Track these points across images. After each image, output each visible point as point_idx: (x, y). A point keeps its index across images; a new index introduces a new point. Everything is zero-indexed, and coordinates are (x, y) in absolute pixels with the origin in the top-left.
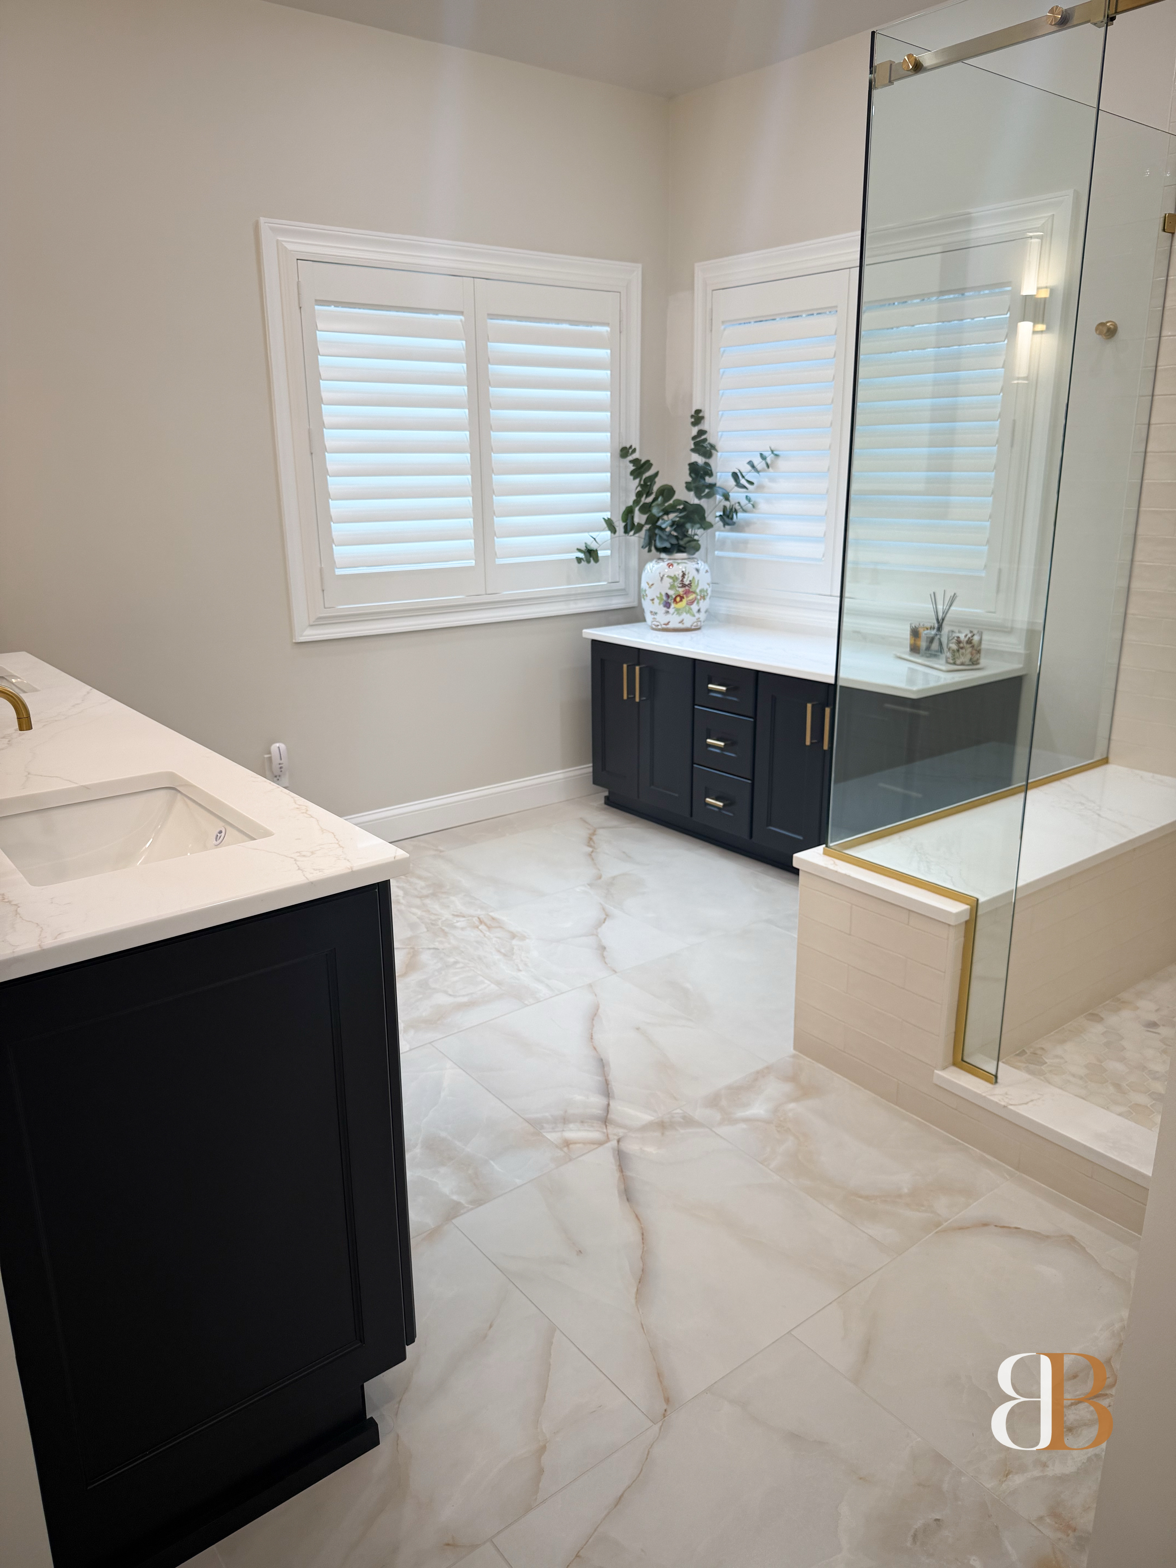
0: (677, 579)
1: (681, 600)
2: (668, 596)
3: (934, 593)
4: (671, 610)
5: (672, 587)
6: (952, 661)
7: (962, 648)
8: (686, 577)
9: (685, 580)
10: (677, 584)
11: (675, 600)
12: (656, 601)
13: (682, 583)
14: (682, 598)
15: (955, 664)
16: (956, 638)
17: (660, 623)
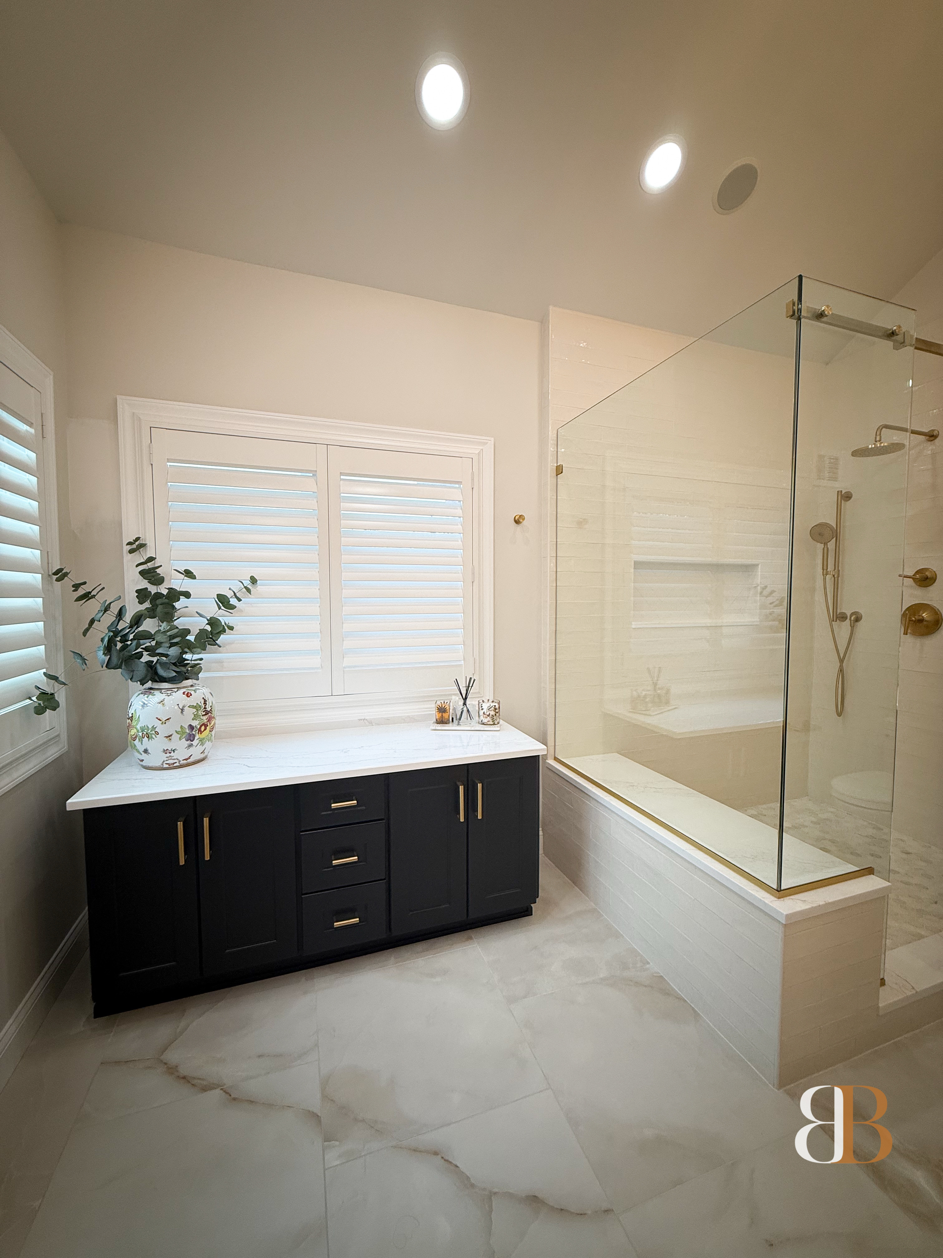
0: (200, 707)
1: (205, 729)
2: (191, 727)
3: (456, 679)
4: (195, 742)
5: (196, 717)
7: (497, 713)
8: (207, 703)
9: (207, 707)
10: (201, 713)
11: (200, 730)
12: (176, 737)
13: (206, 710)
14: (206, 726)
15: (494, 724)
17: (178, 759)
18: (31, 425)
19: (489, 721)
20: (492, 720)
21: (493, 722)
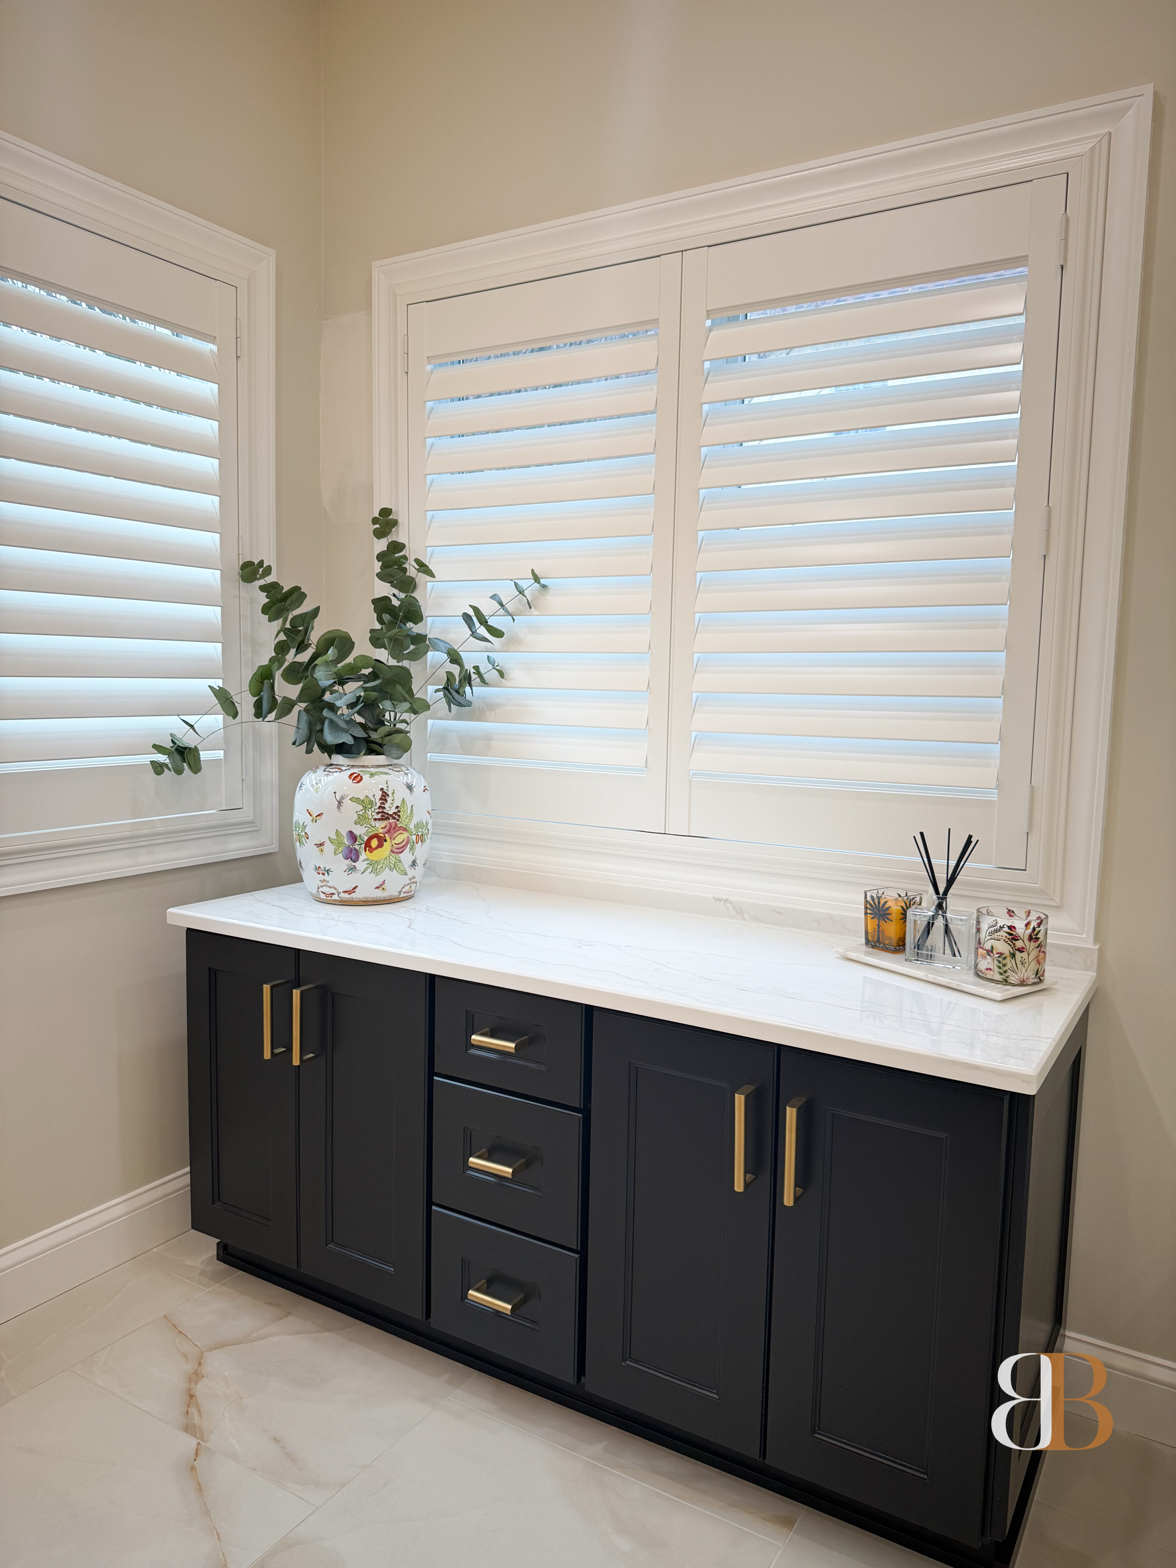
0: (371, 803)
1: (380, 846)
2: (353, 837)
3: (922, 834)
4: (360, 865)
5: (361, 820)
6: (998, 977)
7: (1021, 950)
8: (389, 800)
9: (387, 806)
10: (372, 813)
11: (368, 844)
12: (329, 847)
13: (383, 812)
14: (382, 841)
15: (1006, 982)
16: (1006, 929)
17: (335, 889)
18: (212, 339)
19: (990, 969)
20: (1000, 968)
21: (1001, 974)
